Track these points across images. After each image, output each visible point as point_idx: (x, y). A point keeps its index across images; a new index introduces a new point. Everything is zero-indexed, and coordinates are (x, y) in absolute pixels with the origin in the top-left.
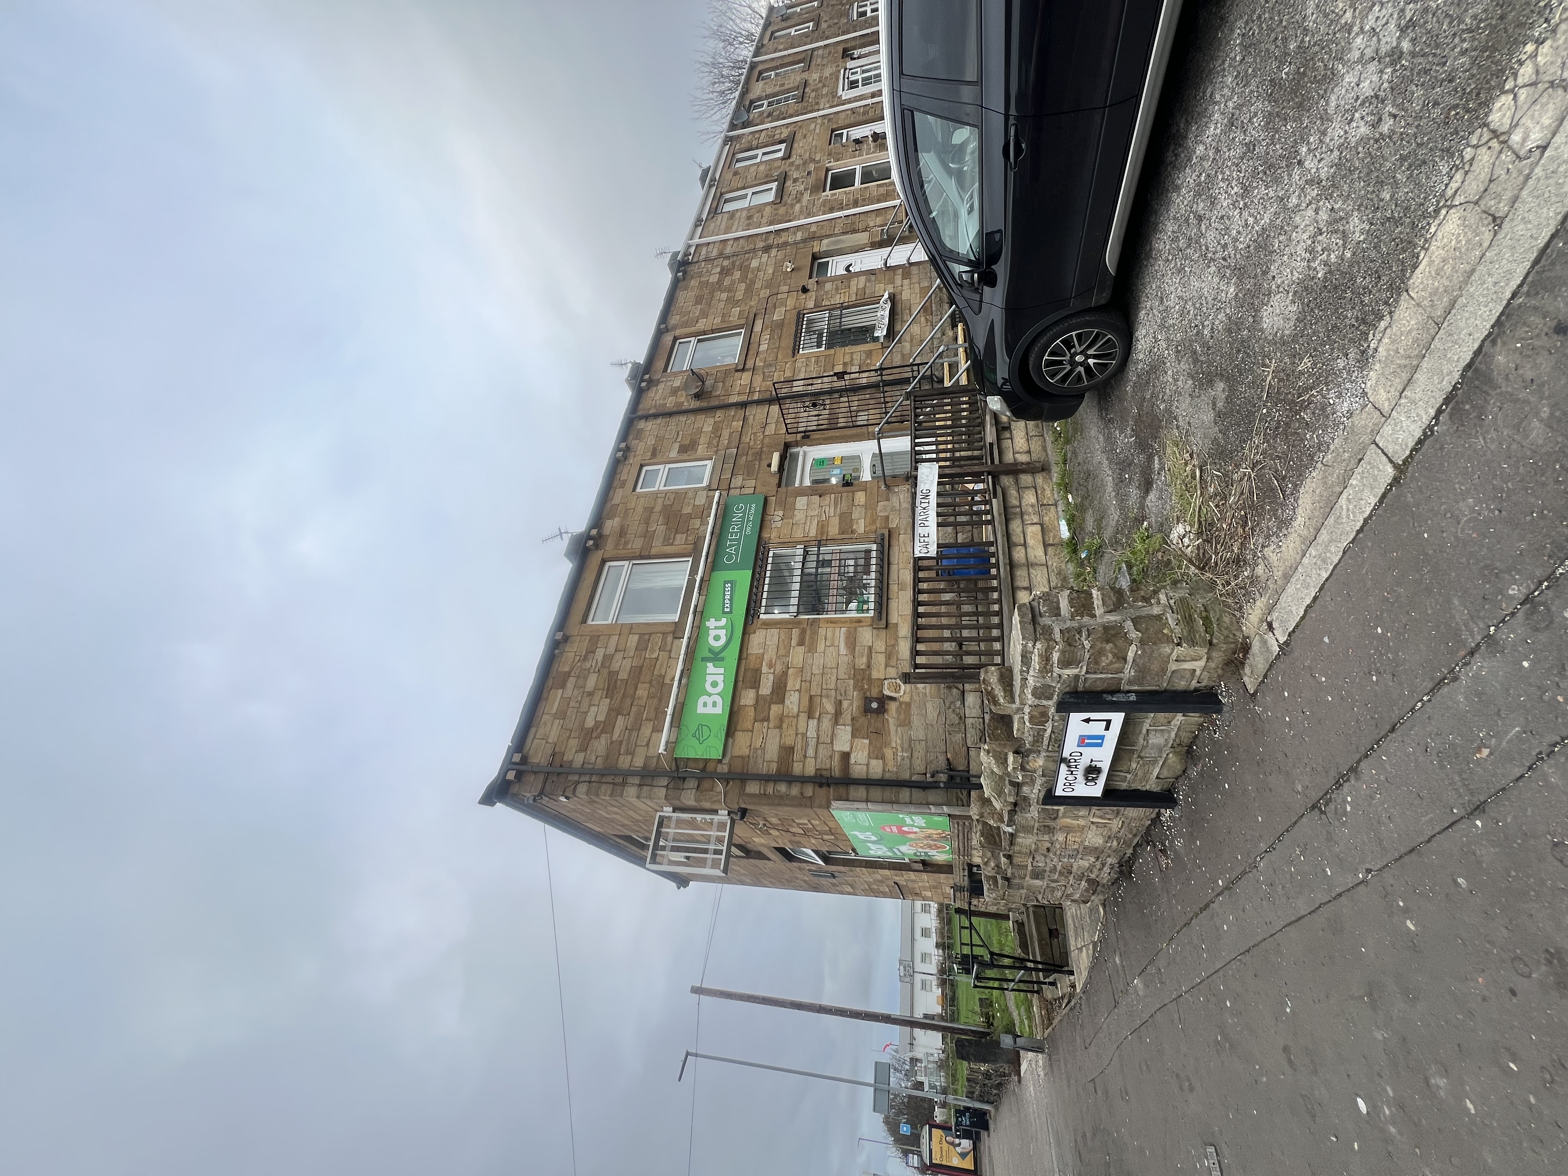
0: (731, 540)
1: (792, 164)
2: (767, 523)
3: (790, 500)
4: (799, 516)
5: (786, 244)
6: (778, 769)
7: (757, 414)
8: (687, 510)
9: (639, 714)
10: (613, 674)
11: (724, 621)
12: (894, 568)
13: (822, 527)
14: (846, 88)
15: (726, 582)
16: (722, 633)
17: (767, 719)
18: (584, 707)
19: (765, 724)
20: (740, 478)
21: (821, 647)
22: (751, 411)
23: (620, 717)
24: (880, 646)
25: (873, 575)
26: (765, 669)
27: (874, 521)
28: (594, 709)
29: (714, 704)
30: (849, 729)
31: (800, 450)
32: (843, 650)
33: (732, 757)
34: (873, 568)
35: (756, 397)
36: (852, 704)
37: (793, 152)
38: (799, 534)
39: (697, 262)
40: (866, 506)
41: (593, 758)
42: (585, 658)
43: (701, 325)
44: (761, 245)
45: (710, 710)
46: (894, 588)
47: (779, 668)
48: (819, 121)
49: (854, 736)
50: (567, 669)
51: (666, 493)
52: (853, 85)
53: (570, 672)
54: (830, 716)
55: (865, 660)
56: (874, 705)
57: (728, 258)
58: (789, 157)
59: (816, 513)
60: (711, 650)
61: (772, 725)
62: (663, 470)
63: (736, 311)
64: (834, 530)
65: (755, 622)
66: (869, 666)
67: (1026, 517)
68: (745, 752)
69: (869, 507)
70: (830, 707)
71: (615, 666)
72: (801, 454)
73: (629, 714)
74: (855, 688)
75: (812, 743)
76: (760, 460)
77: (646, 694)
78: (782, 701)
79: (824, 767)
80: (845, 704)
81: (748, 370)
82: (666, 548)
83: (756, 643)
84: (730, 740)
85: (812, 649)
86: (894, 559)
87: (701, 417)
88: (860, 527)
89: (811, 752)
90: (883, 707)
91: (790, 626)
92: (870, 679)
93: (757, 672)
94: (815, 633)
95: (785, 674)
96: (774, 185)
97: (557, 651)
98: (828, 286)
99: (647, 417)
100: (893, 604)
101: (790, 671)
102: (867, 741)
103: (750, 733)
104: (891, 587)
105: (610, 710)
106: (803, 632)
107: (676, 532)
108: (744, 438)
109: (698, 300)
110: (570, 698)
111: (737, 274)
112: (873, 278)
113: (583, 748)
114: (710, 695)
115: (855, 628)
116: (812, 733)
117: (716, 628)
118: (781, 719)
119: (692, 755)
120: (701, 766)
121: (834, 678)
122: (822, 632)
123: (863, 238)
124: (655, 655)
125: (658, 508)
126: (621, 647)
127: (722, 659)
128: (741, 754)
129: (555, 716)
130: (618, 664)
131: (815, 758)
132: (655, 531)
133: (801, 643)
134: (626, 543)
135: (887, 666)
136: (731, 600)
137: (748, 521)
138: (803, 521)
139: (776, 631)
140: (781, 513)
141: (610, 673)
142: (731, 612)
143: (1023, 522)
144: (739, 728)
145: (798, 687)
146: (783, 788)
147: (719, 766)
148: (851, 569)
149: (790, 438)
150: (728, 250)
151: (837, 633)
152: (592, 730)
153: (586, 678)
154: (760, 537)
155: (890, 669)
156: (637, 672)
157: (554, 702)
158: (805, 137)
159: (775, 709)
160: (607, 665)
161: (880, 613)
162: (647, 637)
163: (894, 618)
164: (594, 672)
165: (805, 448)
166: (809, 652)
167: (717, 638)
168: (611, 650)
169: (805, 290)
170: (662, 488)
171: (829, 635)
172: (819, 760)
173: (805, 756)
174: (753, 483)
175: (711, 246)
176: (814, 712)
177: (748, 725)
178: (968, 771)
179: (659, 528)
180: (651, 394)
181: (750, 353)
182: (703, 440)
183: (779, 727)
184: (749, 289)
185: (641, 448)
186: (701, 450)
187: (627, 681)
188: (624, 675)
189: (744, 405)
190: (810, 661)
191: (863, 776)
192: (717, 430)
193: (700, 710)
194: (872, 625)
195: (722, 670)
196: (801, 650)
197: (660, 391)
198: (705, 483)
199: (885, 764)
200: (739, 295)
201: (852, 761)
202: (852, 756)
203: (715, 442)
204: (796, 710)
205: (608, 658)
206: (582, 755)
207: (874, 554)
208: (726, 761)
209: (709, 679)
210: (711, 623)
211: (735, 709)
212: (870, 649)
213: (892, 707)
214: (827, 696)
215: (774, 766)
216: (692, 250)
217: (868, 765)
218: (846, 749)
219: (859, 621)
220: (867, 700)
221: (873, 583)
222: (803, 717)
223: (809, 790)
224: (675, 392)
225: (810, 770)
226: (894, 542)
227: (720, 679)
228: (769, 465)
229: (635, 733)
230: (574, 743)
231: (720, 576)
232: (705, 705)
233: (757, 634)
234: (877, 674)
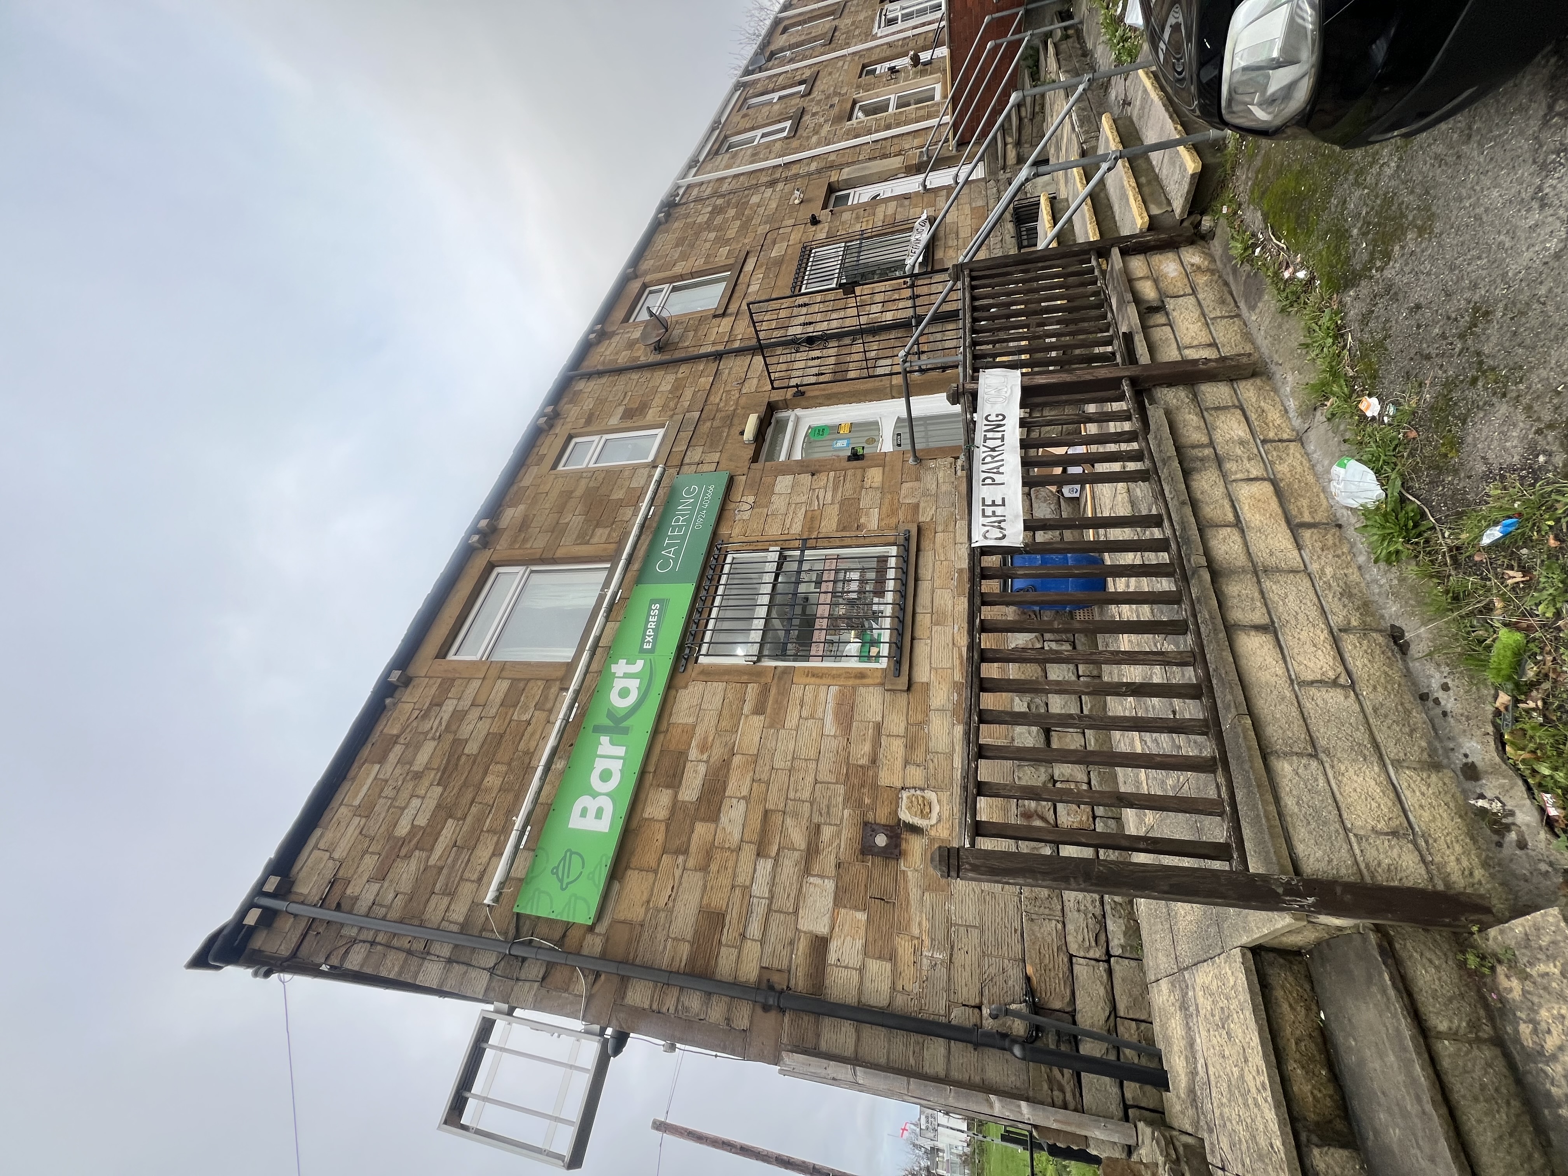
0: (671, 538)
1: (812, 100)
2: (726, 513)
3: (767, 480)
4: (778, 503)
5: (796, 176)
6: (692, 959)
7: (734, 367)
8: (618, 495)
9: (479, 820)
10: (459, 743)
11: (639, 666)
12: (925, 586)
13: (812, 520)
14: (883, 24)
15: (653, 601)
16: (633, 685)
17: (684, 851)
18: (400, 803)
19: (681, 859)
20: (700, 450)
21: (792, 720)
22: (726, 364)
23: (450, 821)
24: (896, 724)
25: (889, 597)
26: (693, 754)
27: (893, 512)
28: (416, 802)
29: (599, 814)
30: (830, 885)
31: (791, 415)
32: (830, 728)
33: (614, 922)
34: (891, 585)
35: (737, 345)
36: (839, 834)
37: (815, 89)
38: (774, 530)
39: (684, 204)
40: (882, 490)
41: (391, 896)
42: (425, 716)
43: (678, 269)
44: (764, 179)
45: (590, 824)
46: (924, 620)
47: (717, 752)
48: (848, 59)
49: (838, 902)
50: (395, 732)
51: (594, 472)
52: (891, 22)
53: (398, 736)
54: (797, 854)
55: (867, 748)
56: (881, 840)
57: (723, 196)
58: (809, 94)
59: (804, 499)
60: (611, 715)
61: (691, 863)
62: (596, 441)
63: (724, 251)
64: (829, 525)
65: (690, 667)
66: (874, 761)
67: (1230, 466)
68: (636, 913)
69: (888, 489)
70: (798, 837)
71: (465, 731)
72: (792, 418)
73: (464, 818)
74: (846, 800)
75: (760, 909)
76: (731, 426)
77: (498, 782)
78: (714, 817)
79: (776, 965)
80: (827, 832)
81: (731, 315)
82: (577, 548)
83: (685, 705)
84: (616, 886)
85: (776, 722)
86: (926, 572)
87: (659, 374)
88: (872, 521)
89: (754, 929)
90: (898, 845)
91: (745, 678)
92: (875, 787)
93: (681, 756)
94: (784, 693)
95: (726, 764)
96: (788, 124)
97: (388, 701)
98: (846, 216)
99: (589, 376)
100: (922, 650)
101: (737, 760)
102: (862, 916)
103: (651, 876)
104: (919, 618)
105: (438, 806)
106: (765, 690)
107: (597, 526)
108: (712, 398)
109: (679, 242)
110: (387, 781)
111: (732, 212)
112: (907, 202)
113: (381, 875)
114: (595, 795)
115: (854, 688)
116: (760, 889)
117: (626, 676)
118: (709, 854)
119: (543, 913)
120: (557, 936)
121: (810, 779)
122: (796, 692)
123: (896, 162)
124: (526, 717)
125: (578, 493)
126: (481, 700)
127: (626, 731)
128: (629, 917)
129: (357, 812)
130: (471, 727)
131: (762, 942)
132: (568, 524)
133: (759, 710)
134: (525, 541)
135: (906, 763)
136: (656, 630)
137: (701, 510)
138: (783, 510)
139: (721, 686)
140: (751, 499)
141: (454, 741)
142: (652, 651)
143: (1224, 476)
144: (634, 862)
145: (745, 792)
146: (694, 1002)
147: (589, 938)
148: (854, 586)
149: (777, 396)
150: (725, 187)
151: (822, 695)
152: (404, 841)
153: (418, 747)
154: (715, 533)
155: (912, 770)
156: (494, 741)
157: (361, 786)
158: (830, 74)
159: (701, 830)
160: (454, 728)
161: (899, 663)
162: (522, 685)
163: (922, 674)
164: (433, 739)
165: (799, 412)
166: (771, 726)
167: (624, 693)
168: (466, 703)
169: (815, 221)
170: (591, 465)
171: (809, 697)
172: (768, 949)
173: (743, 936)
174: (716, 457)
175: (704, 186)
176: (770, 843)
177: (650, 859)
178: (1073, 1014)
179: (574, 520)
180: (601, 349)
181: (736, 295)
182: (658, 401)
183: (704, 868)
184: (744, 227)
185: (573, 413)
186: (652, 415)
187: (476, 756)
188: (472, 748)
189: (718, 356)
190: (771, 744)
191: (851, 999)
192: (677, 389)
193: (576, 822)
194: (882, 684)
195: (621, 751)
196: (757, 721)
197: (614, 345)
198: (650, 458)
199: (896, 974)
200: (731, 233)
201: (832, 958)
202: (833, 946)
203: (672, 404)
204: (737, 837)
205: (459, 716)
206: (375, 887)
207: (892, 562)
208: (601, 929)
209: (600, 765)
210: (620, 668)
211: (634, 824)
212: (878, 727)
213: (915, 847)
214: (796, 815)
215: (685, 950)
216: (681, 192)
217: (861, 970)
218: (822, 929)
219: (861, 675)
220: (868, 828)
221: (888, 610)
222: (749, 851)
223: (743, 1016)
224: (631, 345)
225: (750, 971)
226: (926, 544)
227: (616, 766)
228: (742, 433)
229: (465, 856)
230: (370, 863)
231: (645, 592)
232: (584, 813)
233: (691, 688)
234: (888, 777)
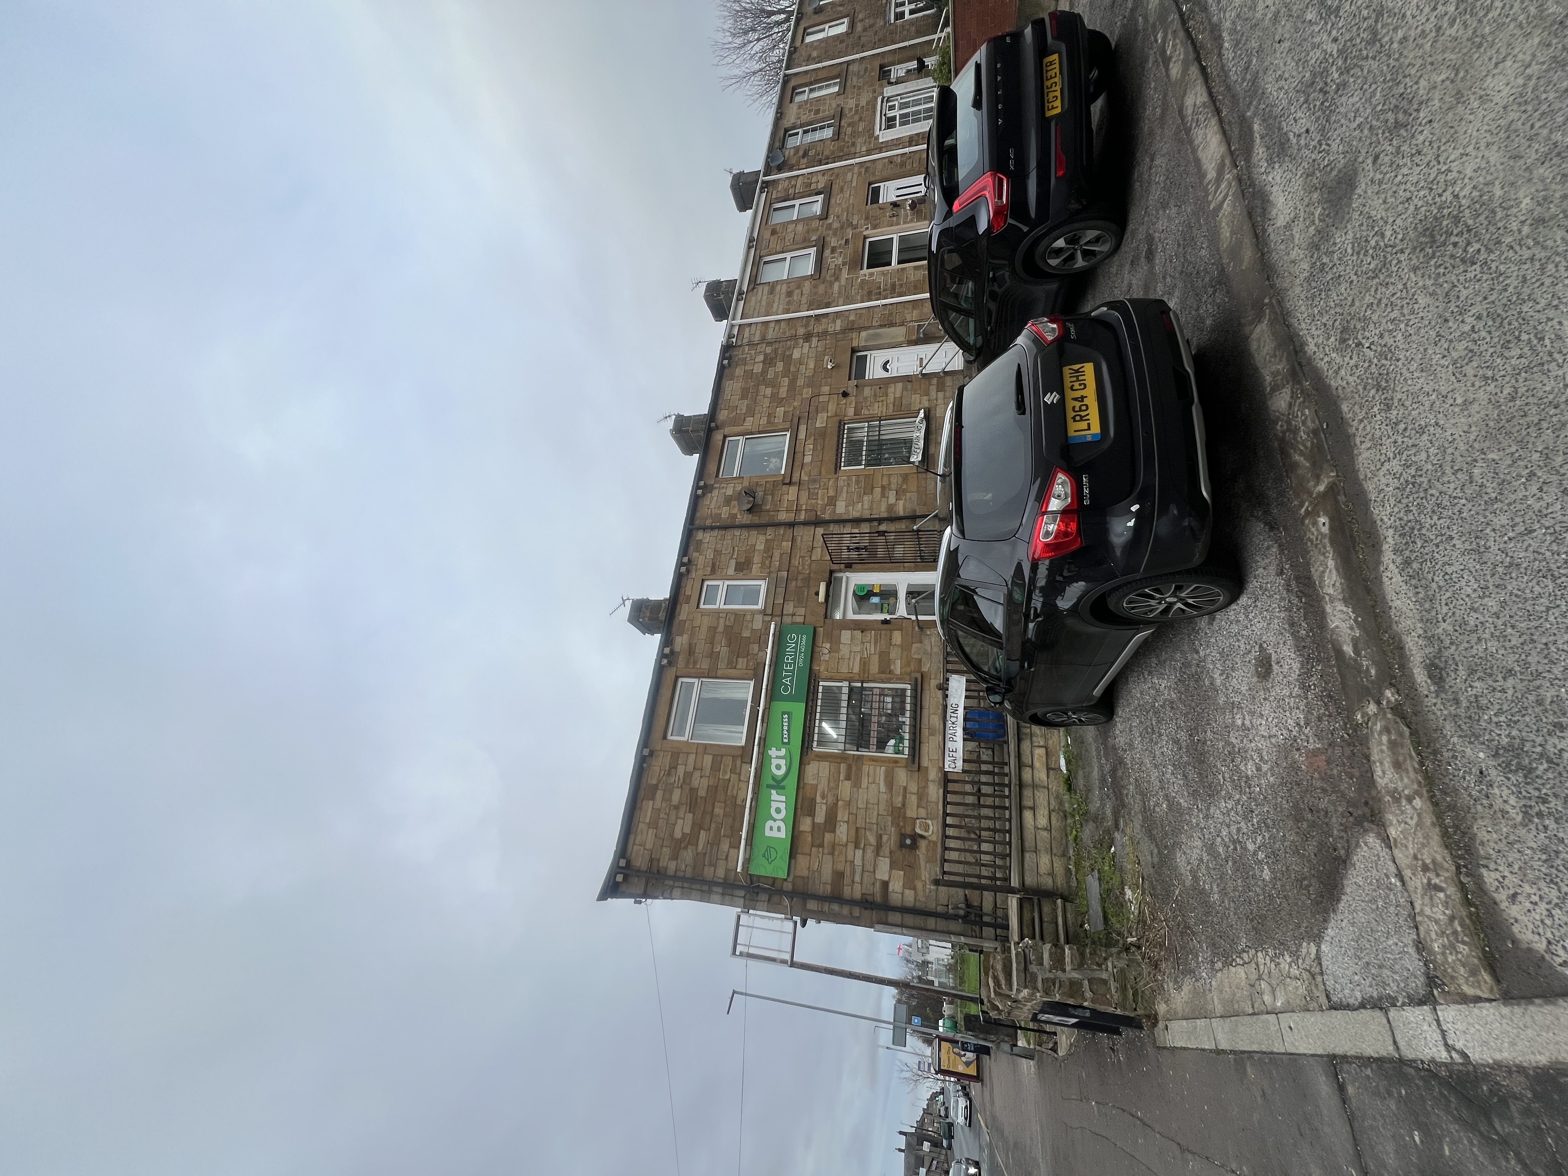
0: (786, 671)
1: (829, 227)
2: (816, 656)
3: (836, 632)
4: (844, 650)
5: (825, 333)
6: (832, 891)
7: (805, 535)
8: (746, 634)
9: (718, 831)
10: (693, 791)
11: (783, 752)
12: (925, 712)
13: (865, 664)
14: (883, 128)
15: (784, 713)
16: (782, 762)
17: (821, 845)
18: (672, 821)
19: (821, 849)
20: (791, 604)
21: (864, 783)
22: (799, 531)
23: (702, 832)
24: (913, 788)
25: (908, 714)
26: (819, 799)
27: (908, 664)
28: (680, 822)
29: (779, 829)
30: (888, 860)
31: (844, 575)
32: (883, 788)
33: (795, 877)
34: (908, 707)
35: (802, 517)
36: (890, 838)
37: (831, 211)
38: (844, 669)
39: (740, 346)
40: (902, 646)
41: (684, 867)
42: (669, 774)
43: (749, 423)
44: (801, 331)
45: (775, 834)
46: (925, 732)
47: (830, 799)
48: (856, 170)
49: (891, 868)
50: (654, 782)
51: (728, 612)
52: (890, 123)
53: (657, 785)
54: (872, 848)
55: (900, 799)
56: (908, 842)
57: (769, 344)
58: (826, 218)
59: (859, 649)
60: (774, 778)
61: (826, 851)
62: (723, 586)
63: (780, 411)
64: (874, 668)
65: (809, 753)
66: (904, 805)
67: (1034, 739)
68: (805, 873)
69: (905, 647)
70: (872, 840)
71: (695, 783)
72: (844, 580)
73: (709, 830)
74: (892, 824)
75: (859, 870)
76: (809, 587)
77: (721, 812)
78: (833, 831)
79: (868, 892)
80: (885, 838)
81: (795, 484)
82: (730, 671)
83: (810, 774)
84: (793, 861)
85: (857, 785)
86: (926, 704)
87: (754, 533)
88: (897, 668)
89: (857, 878)
90: (915, 844)
91: (839, 760)
92: (905, 817)
93: (813, 802)
94: (859, 770)
95: (836, 804)
96: (813, 251)
97: (645, 765)
98: (867, 391)
99: (704, 529)
100: (925, 749)
101: (840, 803)
102: (902, 873)
103: (808, 857)
104: (923, 730)
105: (694, 824)
106: (849, 767)
107: (738, 657)
108: (793, 561)
109: (744, 394)
110: (660, 810)
111: (780, 366)
112: (909, 386)
113: (675, 857)
114: (775, 820)
115: (893, 768)
116: (858, 862)
117: (777, 757)
118: (833, 846)
119: (762, 873)
120: (770, 883)
121: (875, 813)
122: (865, 768)
123: (899, 332)
124: (727, 777)
125: (721, 629)
126: (699, 766)
127: (783, 788)
128: (802, 875)
129: (649, 826)
130: (697, 783)
131: (861, 883)
132: (719, 652)
133: (848, 778)
134: (695, 663)
135: (918, 807)
136: (789, 731)
137: (800, 652)
138: (847, 656)
139: (827, 764)
140: (828, 646)
141: (691, 789)
142: (788, 743)
143: (1032, 743)
144: (799, 851)
145: (846, 819)
146: (836, 907)
147: (785, 883)
148: (889, 706)
149: (835, 567)
150: (770, 335)
151: (878, 771)
152: (680, 841)
153: (671, 793)
154: (811, 669)
155: (920, 810)
156: (713, 790)
157: (647, 813)
158: (842, 190)
159: (828, 836)
160: (688, 781)
161: (914, 757)
162: (719, 758)
163: (925, 763)
164: (678, 787)
165: (848, 574)
166: (855, 786)
167: (778, 767)
168: (690, 768)
169: (845, 394)
170: (722, 607)
171: (871, 773)
172: (864, 886)
173: (853, 881)
174: (802, 611)
175: (753, 327)
176: (860, 843)
177: (807, 849)
178: (981, 907)
179: (723, 650)
180: (706, 501)
181: (796, 464)
182: (757, 559)
183: (832, 853)
184: (792, 386)
185: (702, 561)
186: (756, 568)
187: (706, 798)
188: (702, 793)
189: (792, 525)
190: (855, 796)
191: (899, 904)
192: (769, 547)
193: (768, 833)
194: (906, 767)
195: (783, 798)
196: (848, 784)
197: (715, 498)
198: (760, 606)
199: (916, 894)
200: (783, 392)
201: (891, 889)
202: (891, 885)
203: (767, 562)
204: (845, 839)
205: (688, 775)
206: (674, 863)
207: (909, 693)
208: (790, 879)
209: (774, 805)
210: (773, 752)
211: (796, 833)
212: (905, 788)
213: (923, 844)
214: (870, 830)
215: (829, 888)
216: (735, 331)
217: (902, 894)
218: (886, 878)
219: (896, 761)
220: (903, 836)
221: (908, 722)
222: (851, 846)
223: (856, 912)
224: (728, 501)
225: (857, 895)
226: (926, 686)
227: (782, 806)
228: (817, 594)
229: (715, 848)
230: (667, 851)
231: (779, 706)
232: (771, 829)
233: (811, 765)
234: (911, 813)
